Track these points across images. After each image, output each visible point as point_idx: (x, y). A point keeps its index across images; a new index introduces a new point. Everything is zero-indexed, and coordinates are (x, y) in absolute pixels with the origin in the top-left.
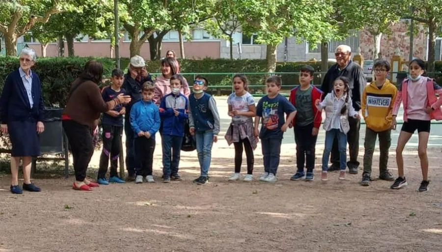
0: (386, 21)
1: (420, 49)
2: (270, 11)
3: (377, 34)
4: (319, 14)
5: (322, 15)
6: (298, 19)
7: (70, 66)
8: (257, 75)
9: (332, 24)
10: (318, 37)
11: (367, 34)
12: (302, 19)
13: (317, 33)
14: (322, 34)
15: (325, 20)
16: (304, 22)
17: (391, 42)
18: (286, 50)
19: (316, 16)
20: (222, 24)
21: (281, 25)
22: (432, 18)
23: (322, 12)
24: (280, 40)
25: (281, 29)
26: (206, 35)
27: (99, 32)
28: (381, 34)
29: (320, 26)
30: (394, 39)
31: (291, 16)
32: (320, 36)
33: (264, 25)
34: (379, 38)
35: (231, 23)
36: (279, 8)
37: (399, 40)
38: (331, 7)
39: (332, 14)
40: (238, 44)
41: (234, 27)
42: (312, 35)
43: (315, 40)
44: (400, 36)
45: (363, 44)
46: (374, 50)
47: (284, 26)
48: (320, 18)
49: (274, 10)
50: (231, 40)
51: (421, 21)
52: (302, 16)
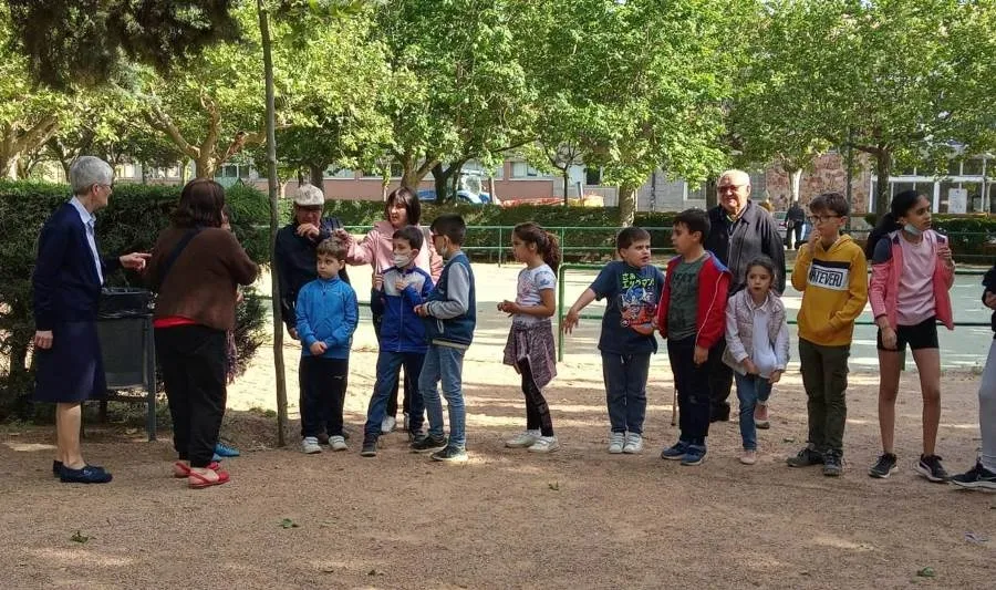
0: (809, 150)
1: (860, 195)
2: (625, 132)
3: (795, 170)
4: (704, 136)
5: (708, 138)
6: (670, 143)
7: (166, 201)
8: (605, 230)
9: (725, 151)
10: (702, 172)
11: (777, 171)
12: (676, 144)
13: (701, 166)
14: (708, 167)
15: (712, 145)
16: (679, 148)
17: (814, 184)
18: (653, 195)
19: (699, 139)
20: (552, 152)
21: (643, 152)
22: (882, 145)
23: (709, 132)
24: (643, 180)
25: (643, 157)
26: (532, 171)
27: (346, 158)
28: (800, 171)
29: (705, 153)
30: (819, 180)
31: (658, 139)
32: (706, 170)
33: (615, 153)
34: (797, 177)
35: (566, 151)
36: (639, 126)
37: (827, 181)
38: (723, 126)
39: (723, 137)
40: (579, 183)
41: (570, 158)
42: (693, 169)
43: (697, 176)
44: (828, 175)
45: (772, 187)
46: (788, 197)
47: (648, 153)
48: (705, 141)
49: (630, 129)
50: (566, 177)
51: (864, 149)
52: (676, 139)
